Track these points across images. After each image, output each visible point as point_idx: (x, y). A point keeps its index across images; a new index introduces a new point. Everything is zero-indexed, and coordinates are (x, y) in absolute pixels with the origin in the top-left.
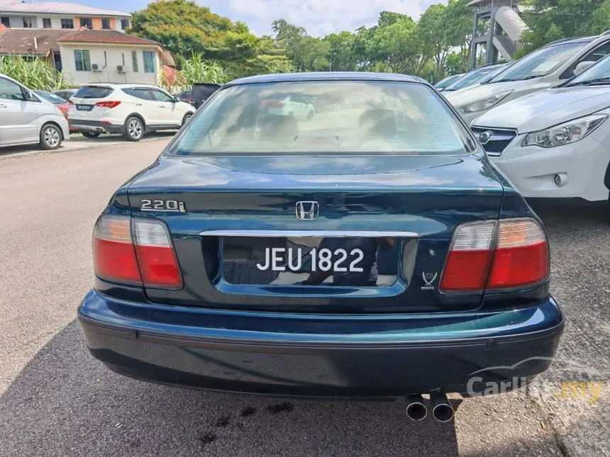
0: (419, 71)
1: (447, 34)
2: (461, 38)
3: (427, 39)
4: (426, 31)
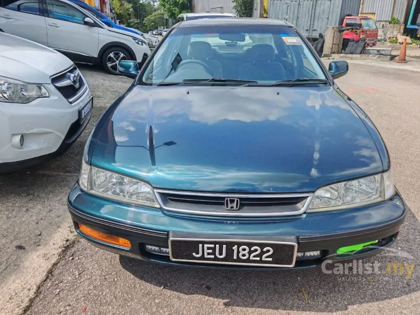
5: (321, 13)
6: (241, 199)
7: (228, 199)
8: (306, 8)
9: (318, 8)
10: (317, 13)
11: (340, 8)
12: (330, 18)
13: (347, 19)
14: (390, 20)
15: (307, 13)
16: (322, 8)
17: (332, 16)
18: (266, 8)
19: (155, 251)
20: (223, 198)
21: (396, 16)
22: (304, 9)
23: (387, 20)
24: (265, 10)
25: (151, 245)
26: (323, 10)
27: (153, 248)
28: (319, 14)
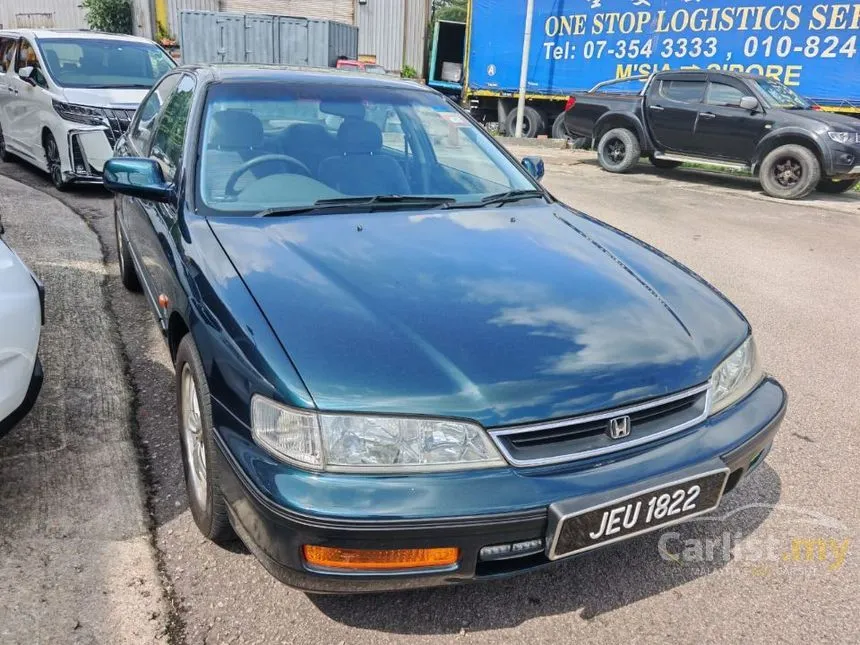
5: (292, 49)
6: (631, 415)
7: (615, 420)
8: (260, 35)
9: (284, 39)
10: (284, 49)
11: (327, 42)
12: (310, 60)
13: (342, 64)
14: (401, 69)
15: (264, 44)
16: (293, 39)
17: (314, 57)
18: (164, 25)
19: (501, 554)
20: (606, 421)
21: (409, 63)
22: (258, 38)
23: (397, 69)
24: (162, 30)
25: (491, 545)
26: (296, 43)
27: (495, 549)
28: (288, 51)
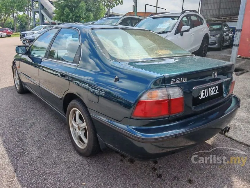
0: (5, 22)
1: (17, 6)
2: (23, 8)
3: (6, 7)
4: (5, 3)
